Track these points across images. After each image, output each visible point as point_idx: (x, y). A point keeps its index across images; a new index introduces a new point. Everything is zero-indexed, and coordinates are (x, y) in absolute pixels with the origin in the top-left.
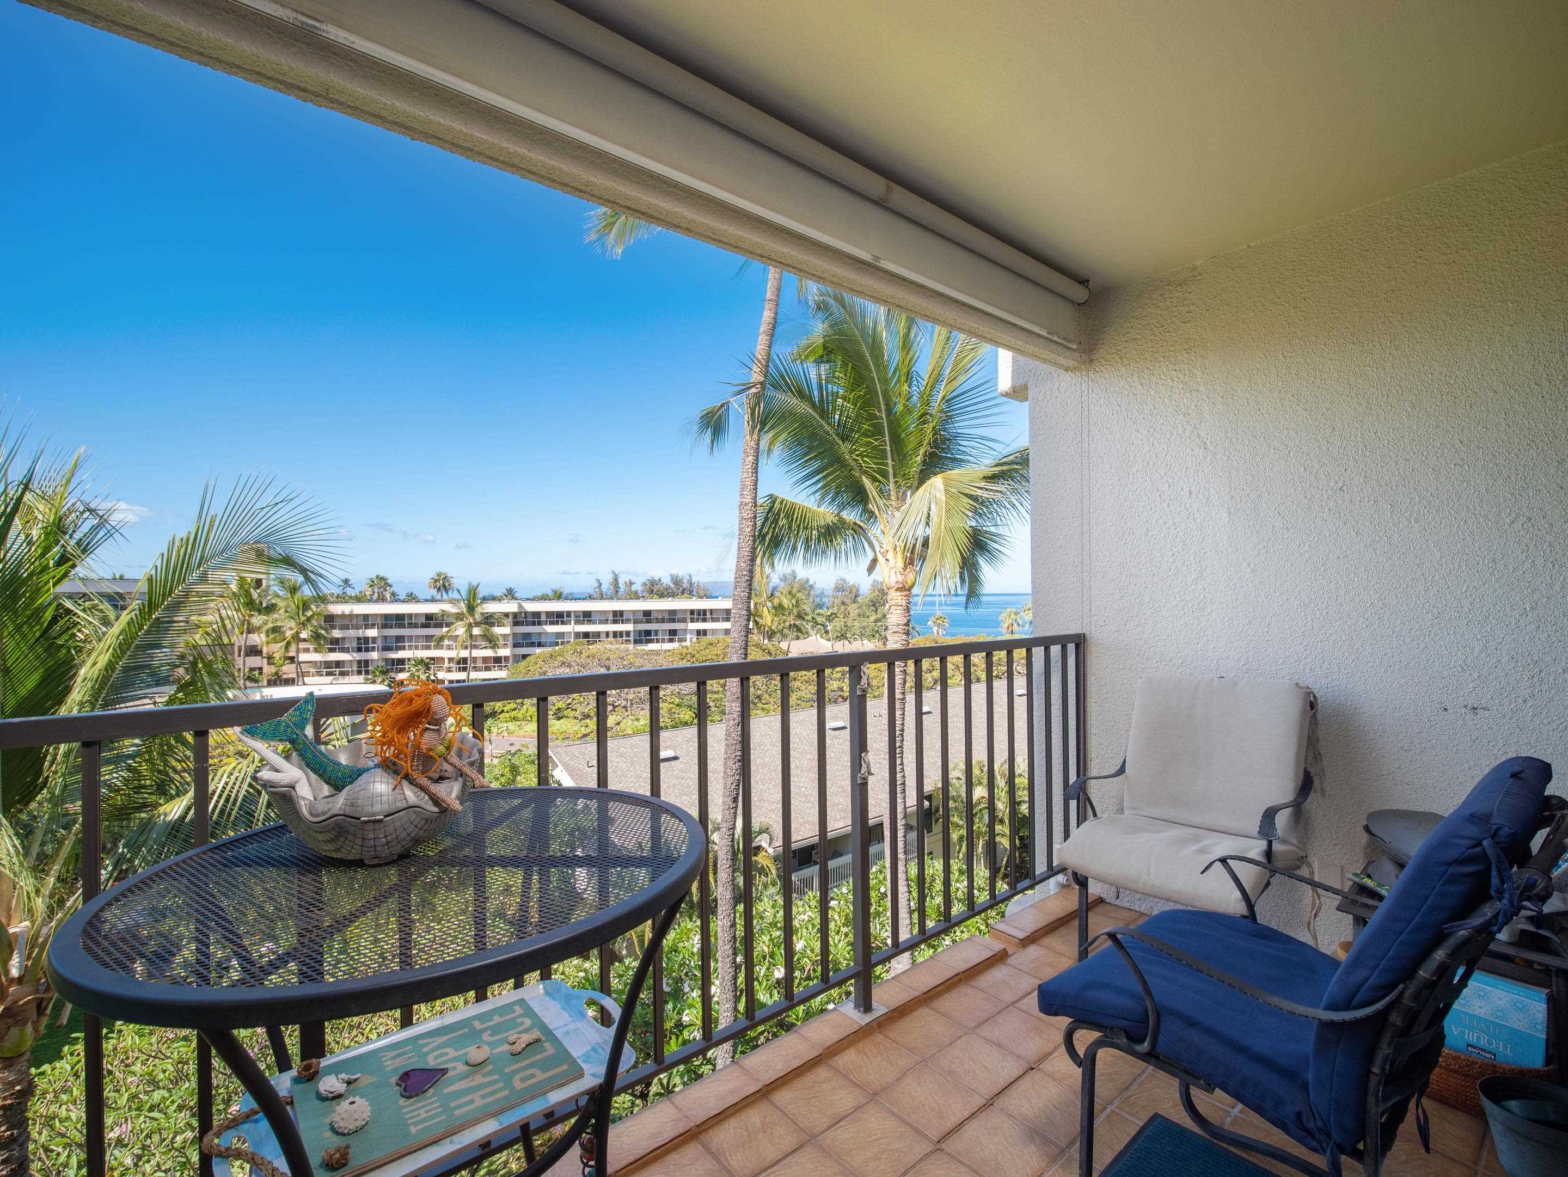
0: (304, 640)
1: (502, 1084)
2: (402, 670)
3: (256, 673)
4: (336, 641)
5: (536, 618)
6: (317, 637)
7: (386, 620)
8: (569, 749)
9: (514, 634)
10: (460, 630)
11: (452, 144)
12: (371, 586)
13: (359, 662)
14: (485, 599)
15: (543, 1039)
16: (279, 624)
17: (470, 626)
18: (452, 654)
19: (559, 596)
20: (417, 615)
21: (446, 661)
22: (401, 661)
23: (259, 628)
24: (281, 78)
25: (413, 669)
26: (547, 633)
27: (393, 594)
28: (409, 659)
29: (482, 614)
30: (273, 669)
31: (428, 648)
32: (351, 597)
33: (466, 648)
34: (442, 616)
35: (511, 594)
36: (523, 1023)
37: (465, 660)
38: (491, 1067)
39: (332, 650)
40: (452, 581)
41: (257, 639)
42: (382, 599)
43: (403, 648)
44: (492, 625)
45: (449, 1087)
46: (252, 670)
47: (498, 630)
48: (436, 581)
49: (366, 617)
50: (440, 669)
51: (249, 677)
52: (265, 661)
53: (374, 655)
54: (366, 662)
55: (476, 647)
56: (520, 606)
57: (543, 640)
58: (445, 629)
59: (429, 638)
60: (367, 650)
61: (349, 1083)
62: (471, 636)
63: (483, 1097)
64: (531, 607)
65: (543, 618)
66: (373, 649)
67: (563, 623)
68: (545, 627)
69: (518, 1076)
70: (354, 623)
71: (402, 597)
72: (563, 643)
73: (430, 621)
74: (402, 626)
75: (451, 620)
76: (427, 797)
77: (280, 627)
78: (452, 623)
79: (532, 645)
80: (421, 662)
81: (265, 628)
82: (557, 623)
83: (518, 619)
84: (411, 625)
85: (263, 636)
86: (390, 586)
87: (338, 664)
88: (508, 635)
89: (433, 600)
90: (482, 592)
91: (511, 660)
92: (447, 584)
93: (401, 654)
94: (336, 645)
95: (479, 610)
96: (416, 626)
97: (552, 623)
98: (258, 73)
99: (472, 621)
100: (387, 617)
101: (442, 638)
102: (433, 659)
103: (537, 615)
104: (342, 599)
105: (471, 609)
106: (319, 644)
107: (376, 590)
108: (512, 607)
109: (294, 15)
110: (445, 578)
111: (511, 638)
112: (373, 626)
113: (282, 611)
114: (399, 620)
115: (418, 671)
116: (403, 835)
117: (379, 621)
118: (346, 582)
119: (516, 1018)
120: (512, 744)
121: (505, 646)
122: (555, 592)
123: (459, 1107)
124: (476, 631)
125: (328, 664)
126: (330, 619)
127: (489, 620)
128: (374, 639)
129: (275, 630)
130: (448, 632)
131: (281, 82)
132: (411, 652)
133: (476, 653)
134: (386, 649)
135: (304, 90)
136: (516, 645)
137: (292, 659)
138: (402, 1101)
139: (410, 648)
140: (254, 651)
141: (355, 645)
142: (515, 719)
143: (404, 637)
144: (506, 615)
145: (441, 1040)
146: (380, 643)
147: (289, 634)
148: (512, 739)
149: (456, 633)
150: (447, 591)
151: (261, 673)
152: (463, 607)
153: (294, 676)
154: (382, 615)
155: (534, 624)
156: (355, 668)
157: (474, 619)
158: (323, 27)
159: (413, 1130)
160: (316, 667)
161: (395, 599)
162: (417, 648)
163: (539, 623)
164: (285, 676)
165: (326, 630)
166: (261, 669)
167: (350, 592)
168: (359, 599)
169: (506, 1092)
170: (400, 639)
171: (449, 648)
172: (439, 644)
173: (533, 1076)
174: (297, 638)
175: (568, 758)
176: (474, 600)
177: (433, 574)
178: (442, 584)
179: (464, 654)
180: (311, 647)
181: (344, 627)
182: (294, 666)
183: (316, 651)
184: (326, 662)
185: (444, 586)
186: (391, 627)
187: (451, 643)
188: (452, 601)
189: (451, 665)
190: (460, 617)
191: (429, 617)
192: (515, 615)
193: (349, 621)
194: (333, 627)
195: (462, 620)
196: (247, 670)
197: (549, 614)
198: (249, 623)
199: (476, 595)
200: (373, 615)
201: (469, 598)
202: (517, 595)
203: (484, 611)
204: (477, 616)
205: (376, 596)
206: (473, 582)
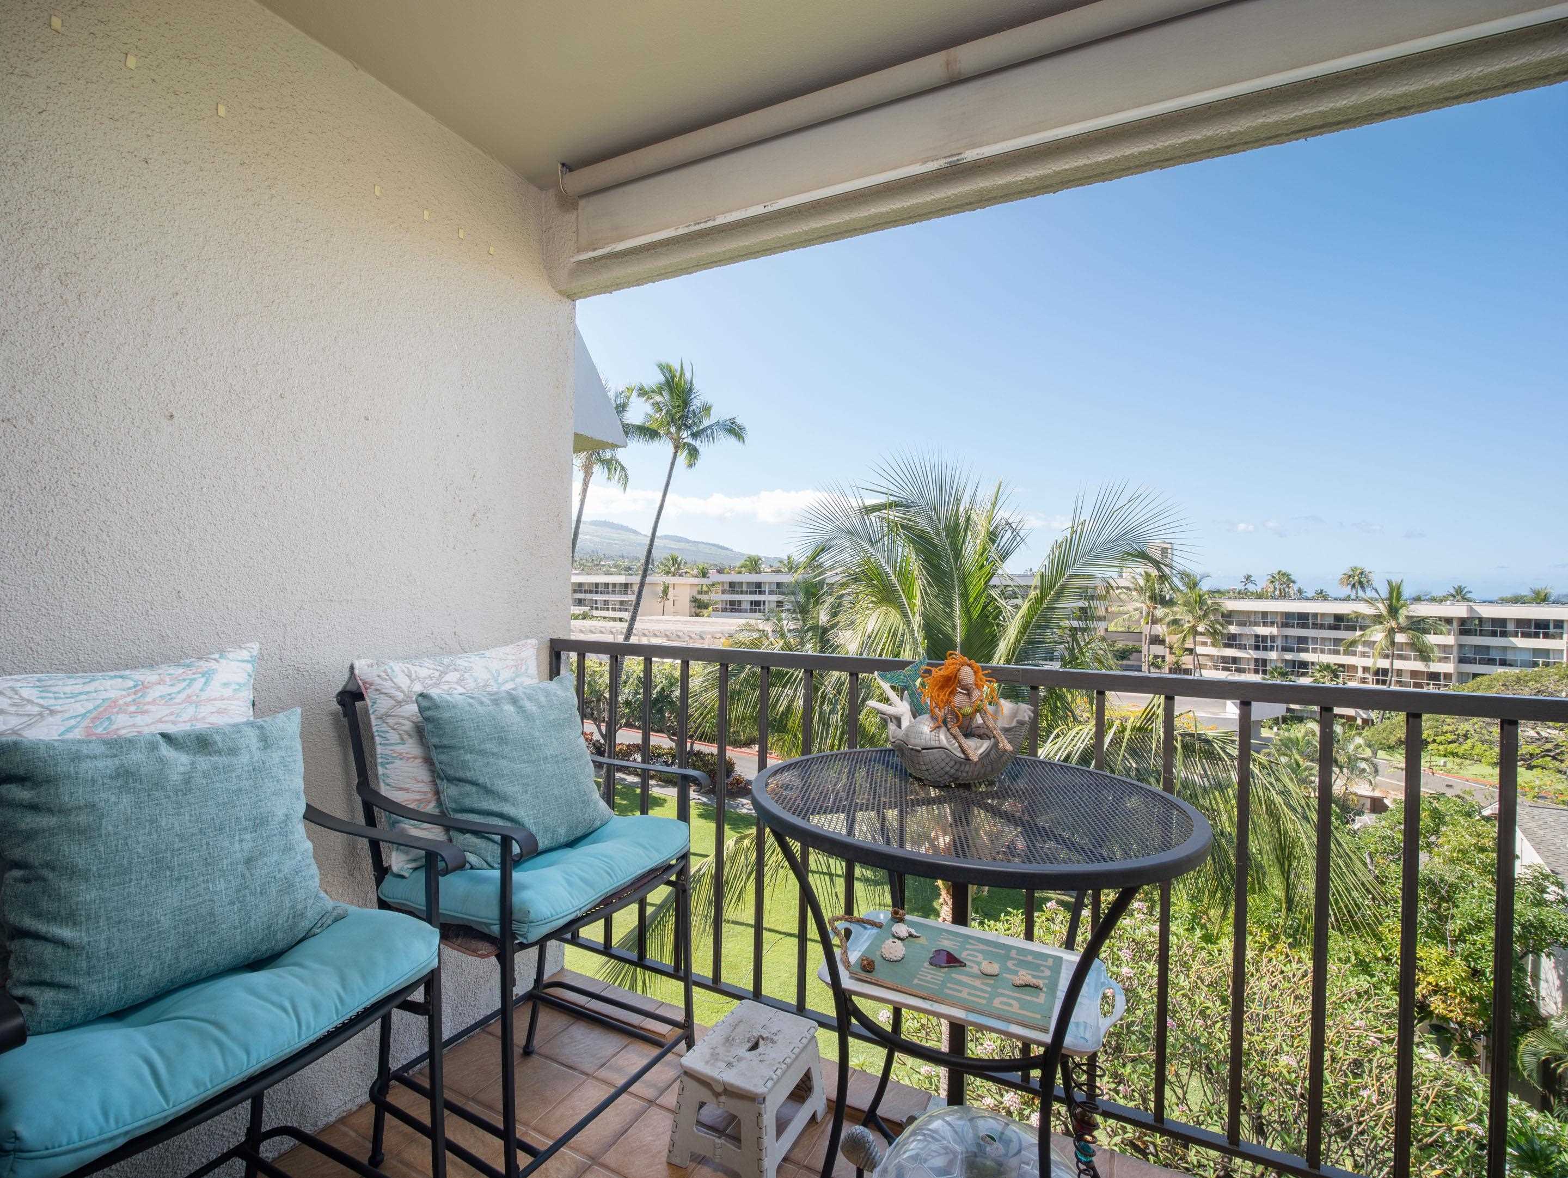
0: (1201, 634)
1: (987, 996)
2: (1304, 674)
3: (1159, 660)
4: (1233, 637)
5: (1499, 627)
6: (1214, 634)
7: (1287, 619)
8: (1536, 811)
9: (1461, 646)
10: (1378, 635)
11: (1086, 178)
12: (1272, 582)
13: (1256, 660)
15: (1045, 989)
16: (1178, 617)
17: (1391, 632)
18: (1369, 662)
19: (1542, 598)
20: (1323, 615)
21: (1360, 670)
22: (1304, 664)
23: (1161, 620)
24: (954, 204)
25: (1318, 675)
26: (1515, 648)
27: (1300, 591)
28: (1313, 663)
29: (1407, 617)
30: (1174, 659)
31: (1337, 652)
32: (1252, 593)
33: (1387, 657)
34: (1357, 617)
35: (1460, 594)
36: (1043, 971)
37: (1385, 672)
38: (992, 982)
39: (1228, 646)
40: (1371, 576)
41: (1160, 629)
42: (1284, 596)
43: (1306, 650)
44: (1425, 632)
45: (956, 974)
46: (1156, 657)
47: (1431, 639)
48: (1350, 576)
49: (1265, 614)
50: (1351, 678)
51: (1153, 664)
52: (1168, 650)
53: (1273, 655)
54: (1264, 662)
55: (1401, 657)
56: (1471, 609)
57: (1510, 656)
58: (1358, 633)
59: (1337, 641)
60: (1265, 649)
61: (911, 935)
62: (1393, 643)
63: (969, 994)
64: (1487, 612)
65: (1511, 627)
66: (1272, 648)
67: (1546, 636)
68: (1513, 639)
69: (1002, 999)
70: (1252, 619)
71: (1310, 594)
72: (1547, 664)
73: (1340, 621)
74: (1304, 626)
75: (1367, 622)
76: (957, 744)
77: (1180, 620)
78: (1369, 627)
79: (1491, 662)
80: (1327, 667)
81: (1167, 620)
82: (1536, 635)
83: (1465, 627)
84: (1316, 626)
85: (1164, 627)
86: (1294, 582)
87: (1235, 660)
88: (1451, 646)
89: (1347, 599)
90: (1407, 592)
91: (1454, 678)
92: (1364, 580)
93: (1305, 657)
94: (1231, 641)
95: (1403, 612)
96: (1322, 627)
97: (1525, 635)
98: (942, 210)
99: (1394, 624)
100: (1288, 615)
101: (1353, 643)
102: (1343, 666)
103: (1503, 622)
104: (1242, 595)
105: (1393, 611)
106: (1215, 639)
107: (1277, 586)
108: (1459, 610)
109: (944, 161)
110: (1361, 573)
111: (1455, 650)
112: (1272, 624)
113: (1182, 605)
114: (1302, 619)
115: (1324, 677)
116: (937, 768)
117: (1279, 619)
118: (1248, 578)
119: (1042, 965)
120: (1449, 786)
121: (1446, 659)
122: (1537, 593)
123: (950, 988)
124: (1400, 638)
125: (1224, 659)
126: (1229, 617)
127: (1418, 626)
128: (1273, 638)
129: (1176, 622)
130: (1362, 636)
131: (956, 207)
132: (1316, 655)
133: (1398, 664)
134: (1285, 649)
135: (971, 203)
136: (1462, 660)
137: (1191, 651)
138: (926, 964)
139: (1314, 650)
140: (1157, 640)
141: (1252, 642)
142: (1455, 755)
143: (1307, 638)
144: (1449, 621)
145: (982, 947)
146: (1279, 642)
147: (1186, 626)
148: (1451, 780)
149: (1373, 639)
150: (1363, 587)
151: (1163, 661)
152: (1383, 609)
153: (1191, 667)
154: (1282, 613)
155: (1494, 634)
156: (1252, 667)
157: (1398, 624)
158: (963, 156)
159: (916, 981)
160: (1212, 661)
161: (1301, 595)
162: (1322, 651)
163: (1504, 634)
164: (1184, 666)
165: (1222, 625)
166: (1163, 657)
167: (1251, 587)
168: (1260, 596)
169: (984, 1002)
170: (1303, 640)
171: (1364, 655)
172: (1350, 649)
173: (1010, 1005)
174: (1194, 631)
175: (1533, 824)
176: (1397, 601)
177: (1345, 568)
178: (1358, 580)
179: (1384, 664)
180: (1209, 641)
181: (1242, 624)
182: (1191, 657)
183: (1214, 645)
184: (1223, 657)
185: (1361, 583)
186: (1293, 627)
187: (1367, 649)
188: (1369, 602)
189: (1367, 675)
190: (1378, 619)
191: (1338, 618)
192: (1463, 621)
193: (1245, 618)
194: (1230, 623)
195: (1381, 623)
196: (1151, 657)
197: (1521, 623)
198: (1153, 616)
199: (1399, 595)
200: (1272, 613)
201: (1390, 599)
202: (1468, 596)
203: (1411, 614)
204: (1402, 620)
205: (1277, 593)
206: (1395, 580)
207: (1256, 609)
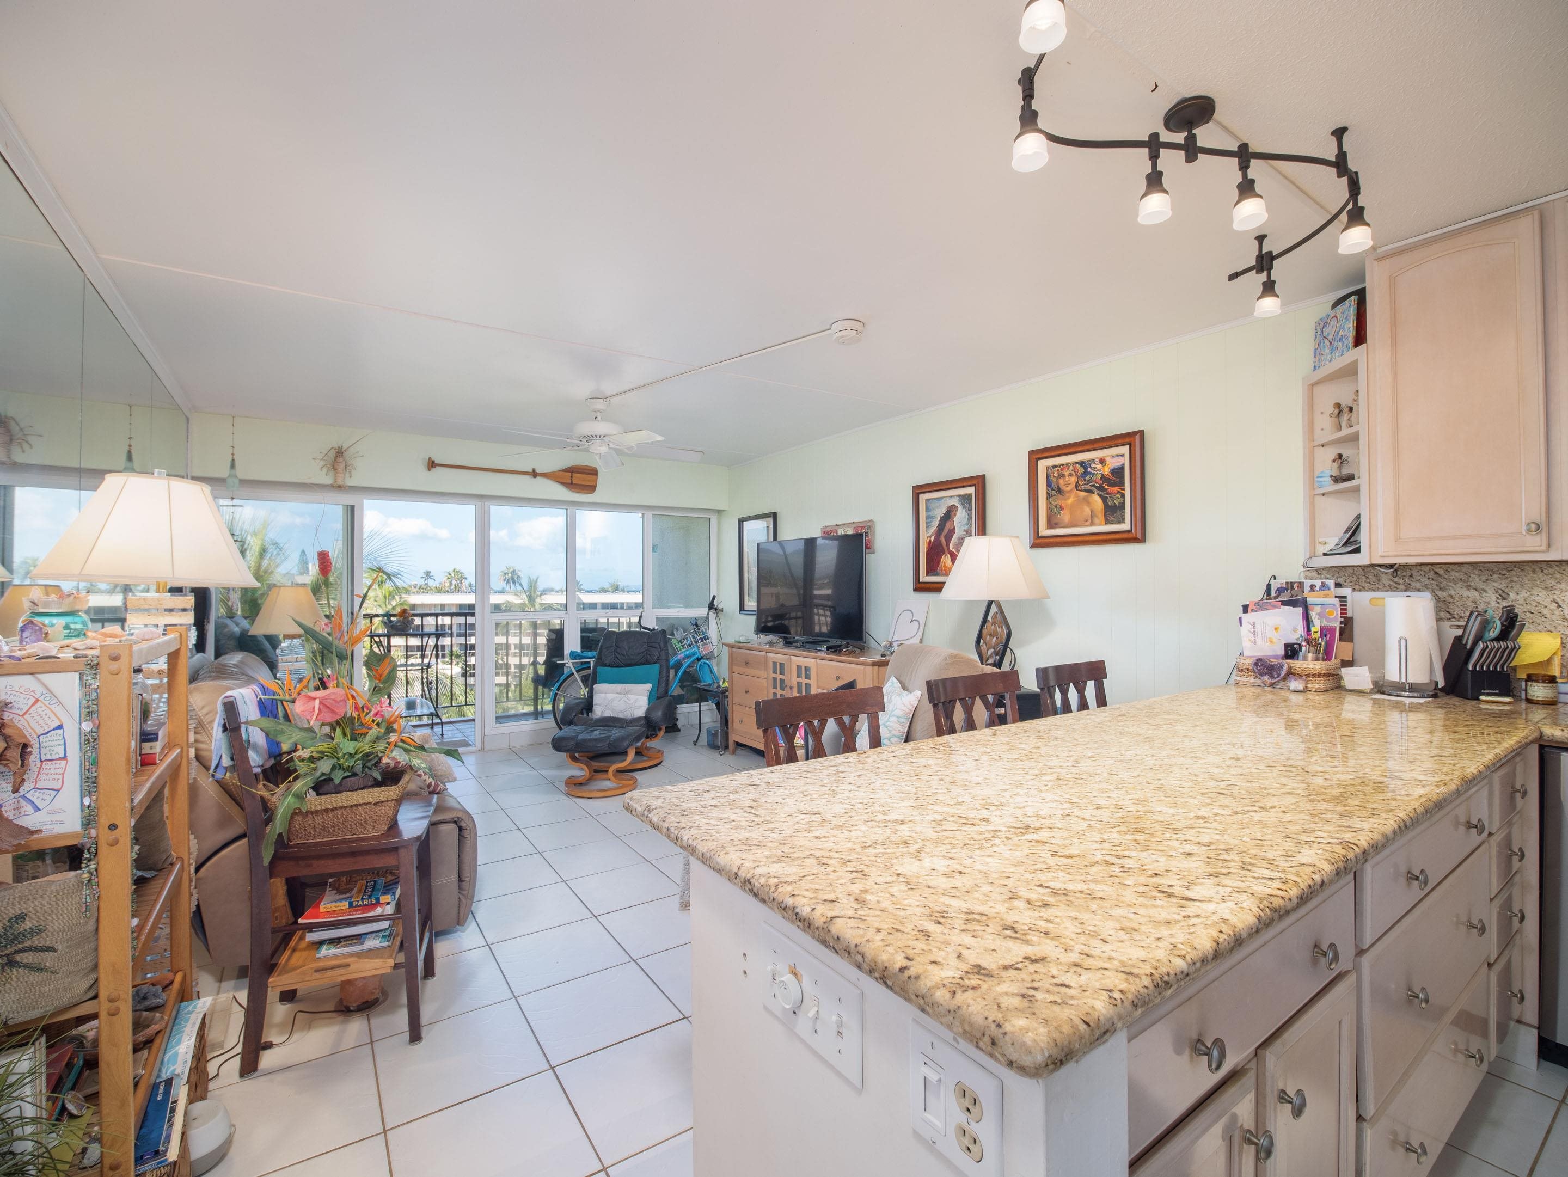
12: (449, 578)
14: (544, 592)
19: (616, 589)
22: (473, 647)
29: (541, 604)
32: (432, 588)
34: (507, 606)
40: (519, 574)
42: (457, 590)
48: (505, 574)
49: (443, 606)
64: (588, 598)
65: (599, 607)
70: (433, 611)
75: (516, 609)
86: (466, 578)
89: (503, 592)
90: (541, 586)
92: (515, 577)
95: (538, 600)
100: (459, 606)
104: (423, 590)
105: (531, 600)
107: (453, 582)
110: (514, 571)
113: (372, 600)
117: (455, 610)
118: (428, 574)
126: (413, 610)
150: (514, 583)
152: (525, 598)
154: (457, 605)
157: (536, 610)
167: (431, 583)
168: (439, 591)
171: (514, 634)
176: (535, 592)
177: (505, 568)
178: (511, 577)
185: (513, 579)
188: (517, 593)
190: (522, 608)
193: (428, 611)
199: (535, 587)
200: (449, 605)
201: (529, 591)
202: (582, 587)
203: (544, 602)
204: (537, 606)
205: (453, 587)
206: (534, 577)
207: (436, 602)
